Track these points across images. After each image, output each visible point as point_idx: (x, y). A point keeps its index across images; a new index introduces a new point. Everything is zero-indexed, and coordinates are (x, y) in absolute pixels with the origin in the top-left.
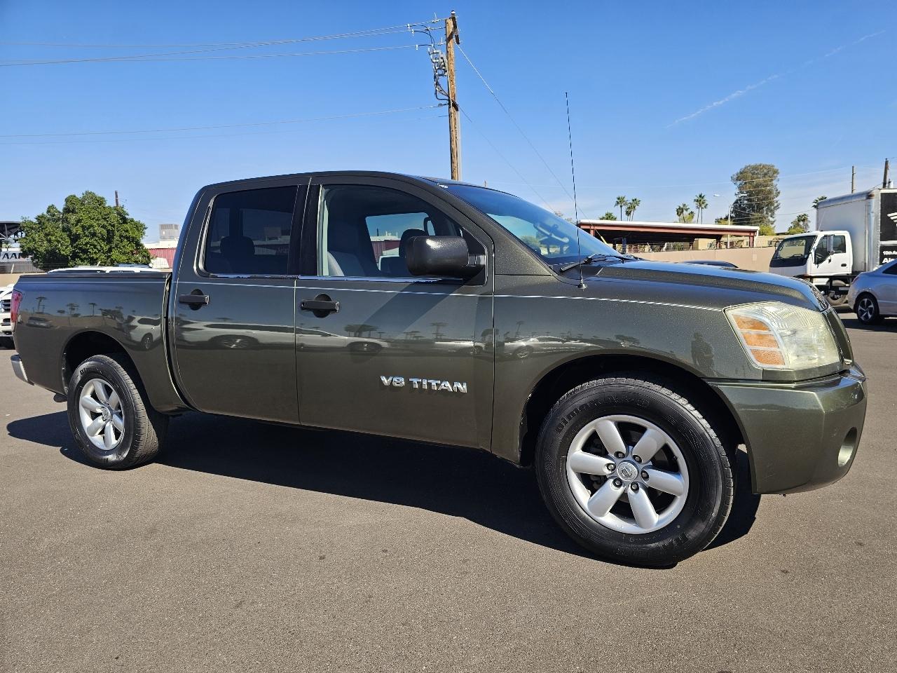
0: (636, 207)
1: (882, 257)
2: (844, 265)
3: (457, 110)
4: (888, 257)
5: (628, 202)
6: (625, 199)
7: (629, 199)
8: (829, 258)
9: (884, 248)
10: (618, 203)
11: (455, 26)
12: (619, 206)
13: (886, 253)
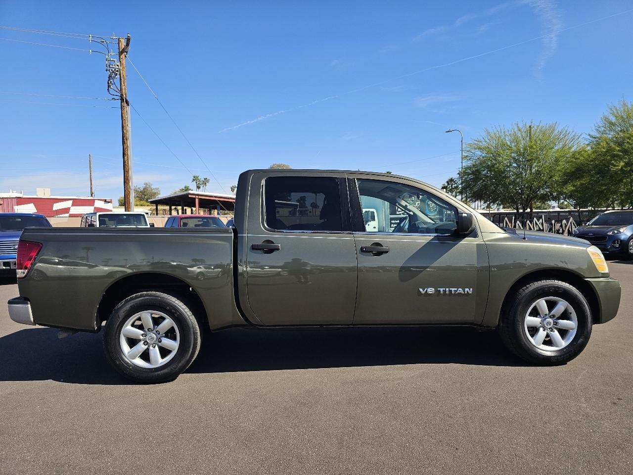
0: (207, 184)
1: (391, 223)
2: (375, 228)
3: (128, 105)
4: (393, 223)
5: (201, 180)
6: (199, 178)
7: (202, 178)
8: (368, 223)
9: (392, 219)
10: (194, 180)
11: (128, 45)
12: (195, 182)
13: (393, 222)
